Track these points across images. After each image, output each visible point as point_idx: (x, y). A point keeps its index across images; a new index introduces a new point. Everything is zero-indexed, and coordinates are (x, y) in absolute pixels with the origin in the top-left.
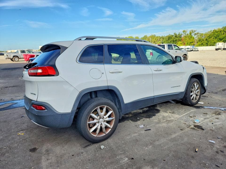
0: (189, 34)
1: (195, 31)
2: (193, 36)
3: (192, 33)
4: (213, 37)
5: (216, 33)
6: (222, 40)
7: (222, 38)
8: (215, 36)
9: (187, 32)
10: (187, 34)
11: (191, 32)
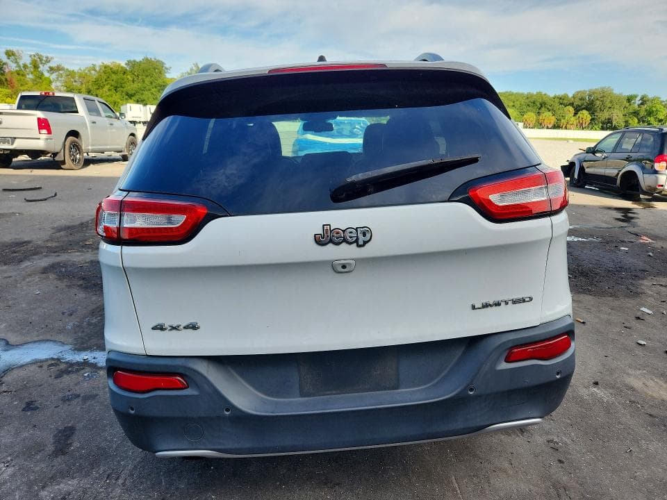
0: (29, 66)
1: (48, 61)
2: (46, 75)
3: (41, 66)
4: (107, 87)
5: (114, 77)
6: (133, 98)
7: (133, 92)
8: (113, 83)
9: (20, 58)
10: (22, 65)
11: (36, 61)
